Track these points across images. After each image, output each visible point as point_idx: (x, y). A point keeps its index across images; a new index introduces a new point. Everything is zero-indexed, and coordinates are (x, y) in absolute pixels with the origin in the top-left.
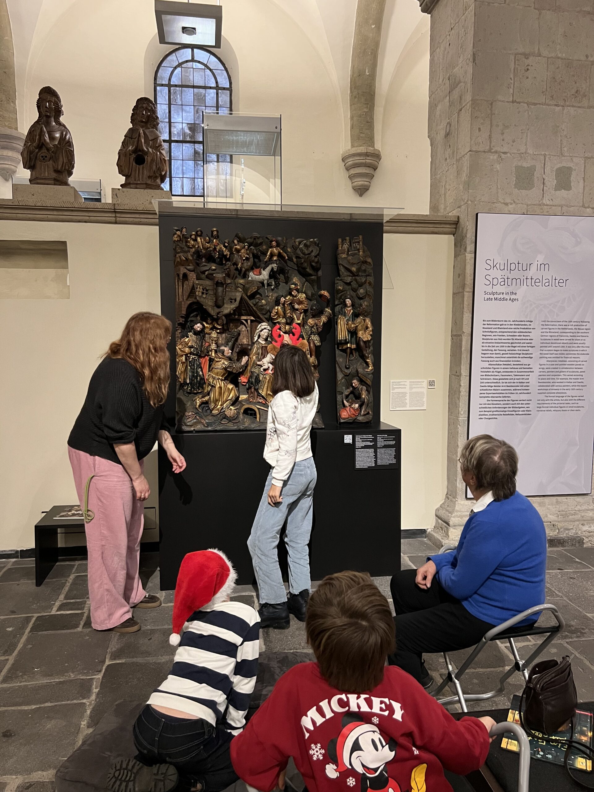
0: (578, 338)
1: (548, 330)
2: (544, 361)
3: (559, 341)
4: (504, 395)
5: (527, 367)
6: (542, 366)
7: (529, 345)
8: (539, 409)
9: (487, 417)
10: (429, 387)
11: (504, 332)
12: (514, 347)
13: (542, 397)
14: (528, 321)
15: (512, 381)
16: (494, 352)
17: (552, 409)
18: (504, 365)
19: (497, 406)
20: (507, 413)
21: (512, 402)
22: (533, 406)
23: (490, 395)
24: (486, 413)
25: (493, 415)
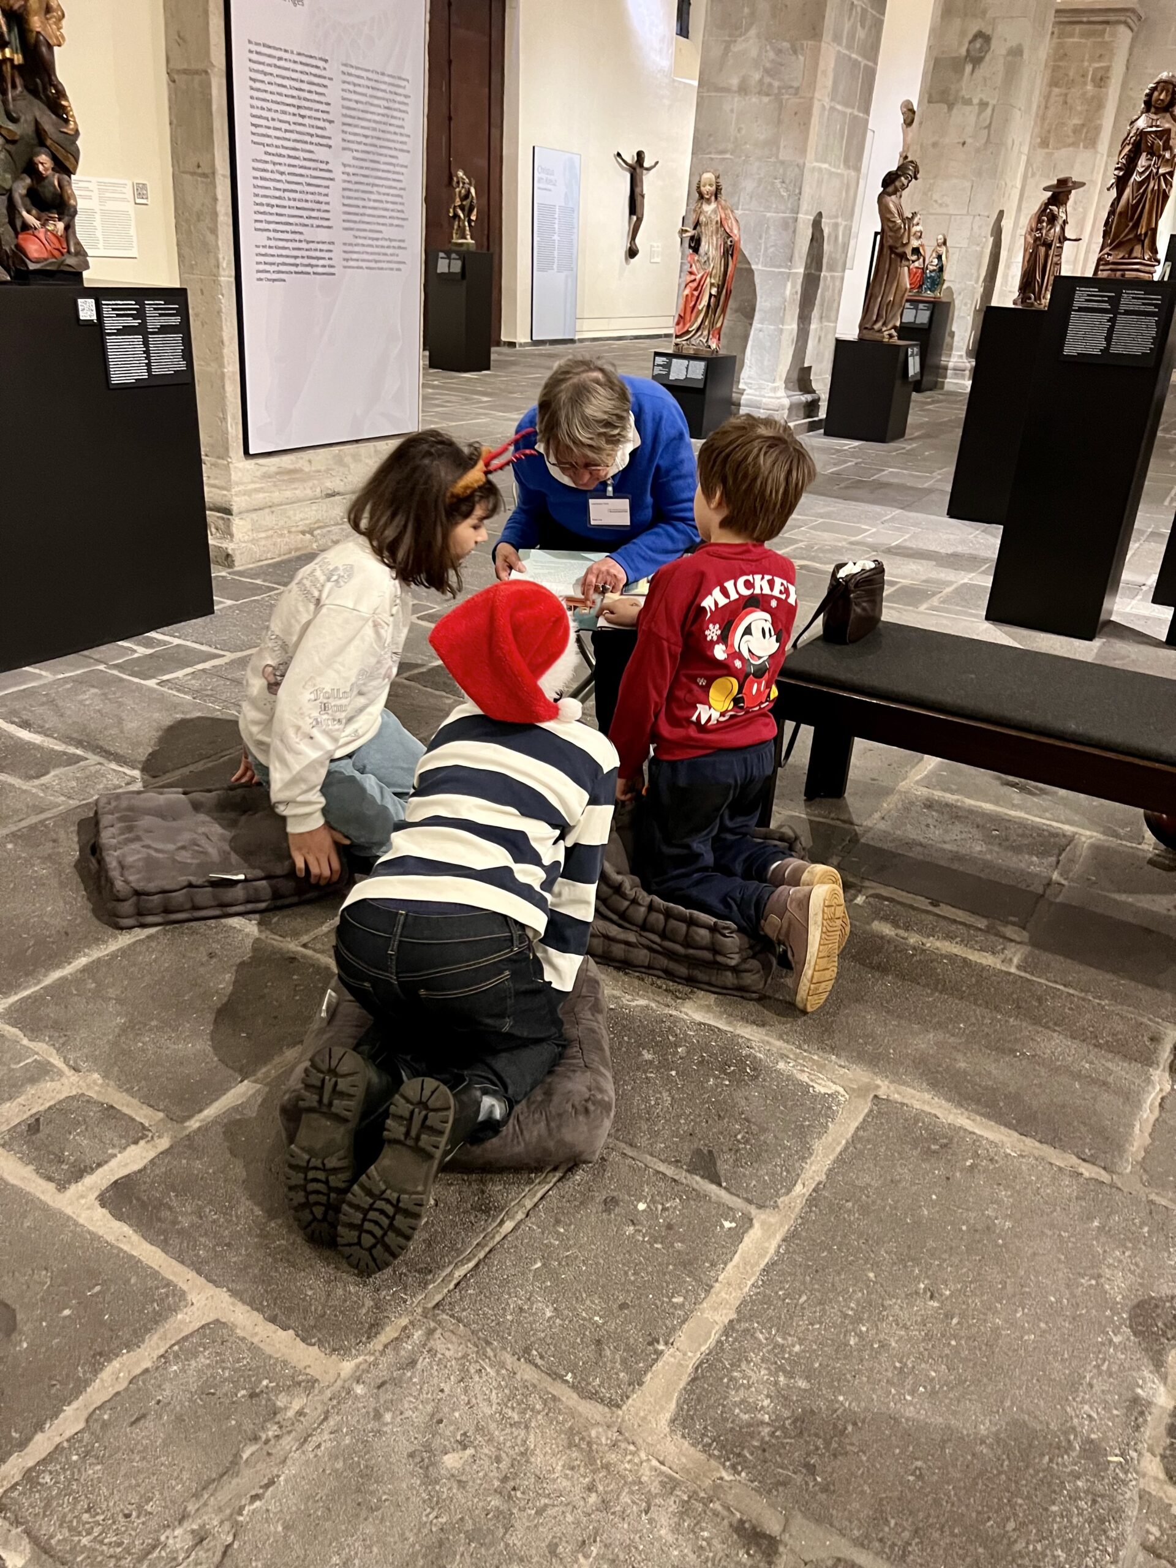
0: (395, 114)
1: (351, 88)
2: (347, 157)
3: (369, 116)
4: (293, 228)
5: (323, 166)
6: (348, 170)
7: (325, 116)
8: (345, 263)
9: (268, 276)
10: (138, 201)
11: (284, 78)
12: (303, 117)
13: (348, 237)
14: (321, 59)
15: (304, 197)
16: (271, 124)
17: (364, 264)
18: (289, 157)
19: (284, 252)
20: (300, 269)
21: (304, 245)
22: (337, 255)
23: (272, 227)
24: (267, 268)
25: (279, 272)
